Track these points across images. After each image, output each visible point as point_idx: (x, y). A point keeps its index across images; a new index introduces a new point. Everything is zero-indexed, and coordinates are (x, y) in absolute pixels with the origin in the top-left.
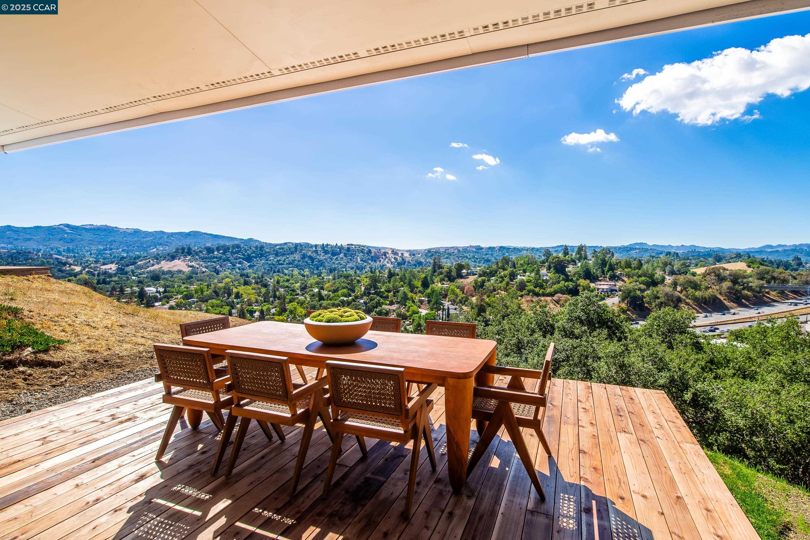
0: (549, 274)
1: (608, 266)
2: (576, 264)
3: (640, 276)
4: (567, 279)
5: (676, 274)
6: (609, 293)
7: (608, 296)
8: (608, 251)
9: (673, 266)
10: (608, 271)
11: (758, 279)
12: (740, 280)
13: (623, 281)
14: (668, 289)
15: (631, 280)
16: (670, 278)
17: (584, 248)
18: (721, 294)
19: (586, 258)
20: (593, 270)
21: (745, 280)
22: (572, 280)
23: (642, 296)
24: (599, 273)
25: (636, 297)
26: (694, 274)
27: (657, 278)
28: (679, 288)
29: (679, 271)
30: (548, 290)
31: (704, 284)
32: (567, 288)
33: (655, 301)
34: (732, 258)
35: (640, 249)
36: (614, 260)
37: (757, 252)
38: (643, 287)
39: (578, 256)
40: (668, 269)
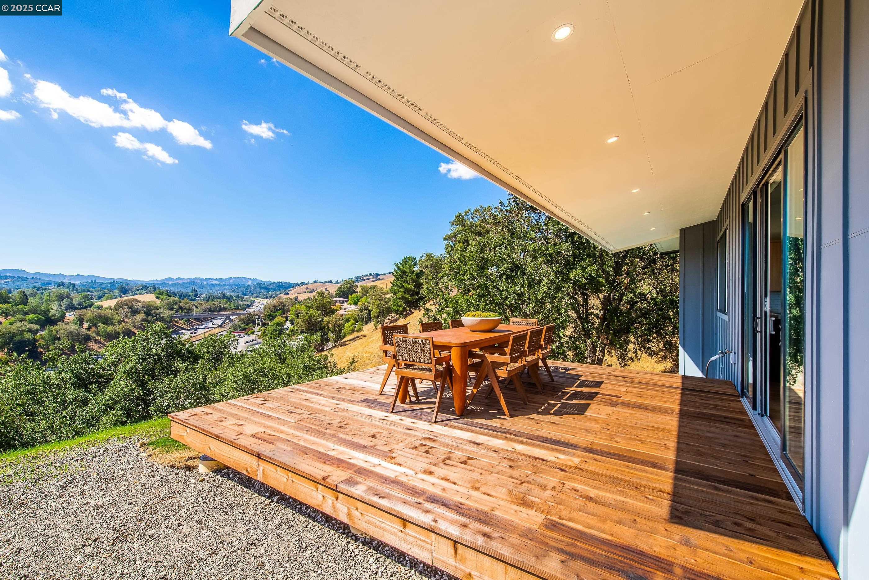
3: (27, 314)
5: (76, 309)
9: (72, 300)
11: (168, 309)
12: (152, 312)
14: (73, 327)
15: (12, 319)
16: (72, 313)
18: (135, 327)
21: (157, 311)
23: (34, 338)
25: (24, 341)
26: (100, 307)
27: (53, 315)
28: (86, 325)
29: (80, 304)
31: (117, 318)
33: (54, 344)
34: (138, 290)
37: (160, 284)
38: (33, 327)
40: (65, 302)
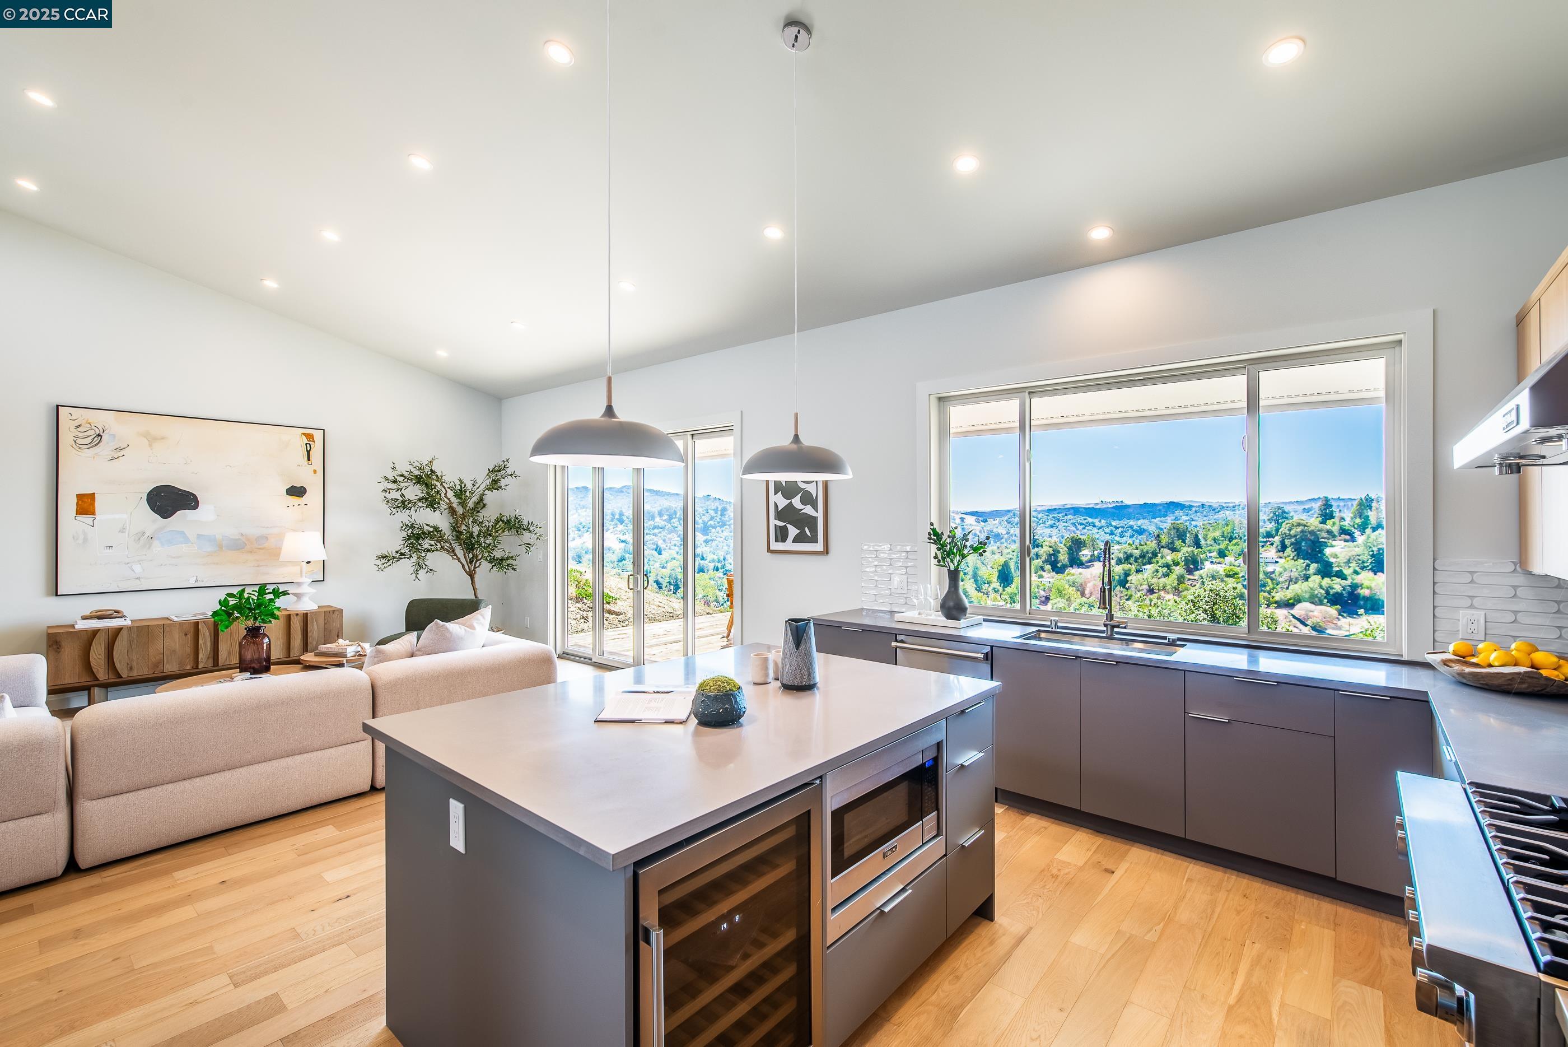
0: (1281, 561)
2: (1353, 539)
4: (1326, 570)
17: (1374, 504)
22: (1340, 575)
30: (1278, 596)
32: (1327, 593)
39: (1358, 521)
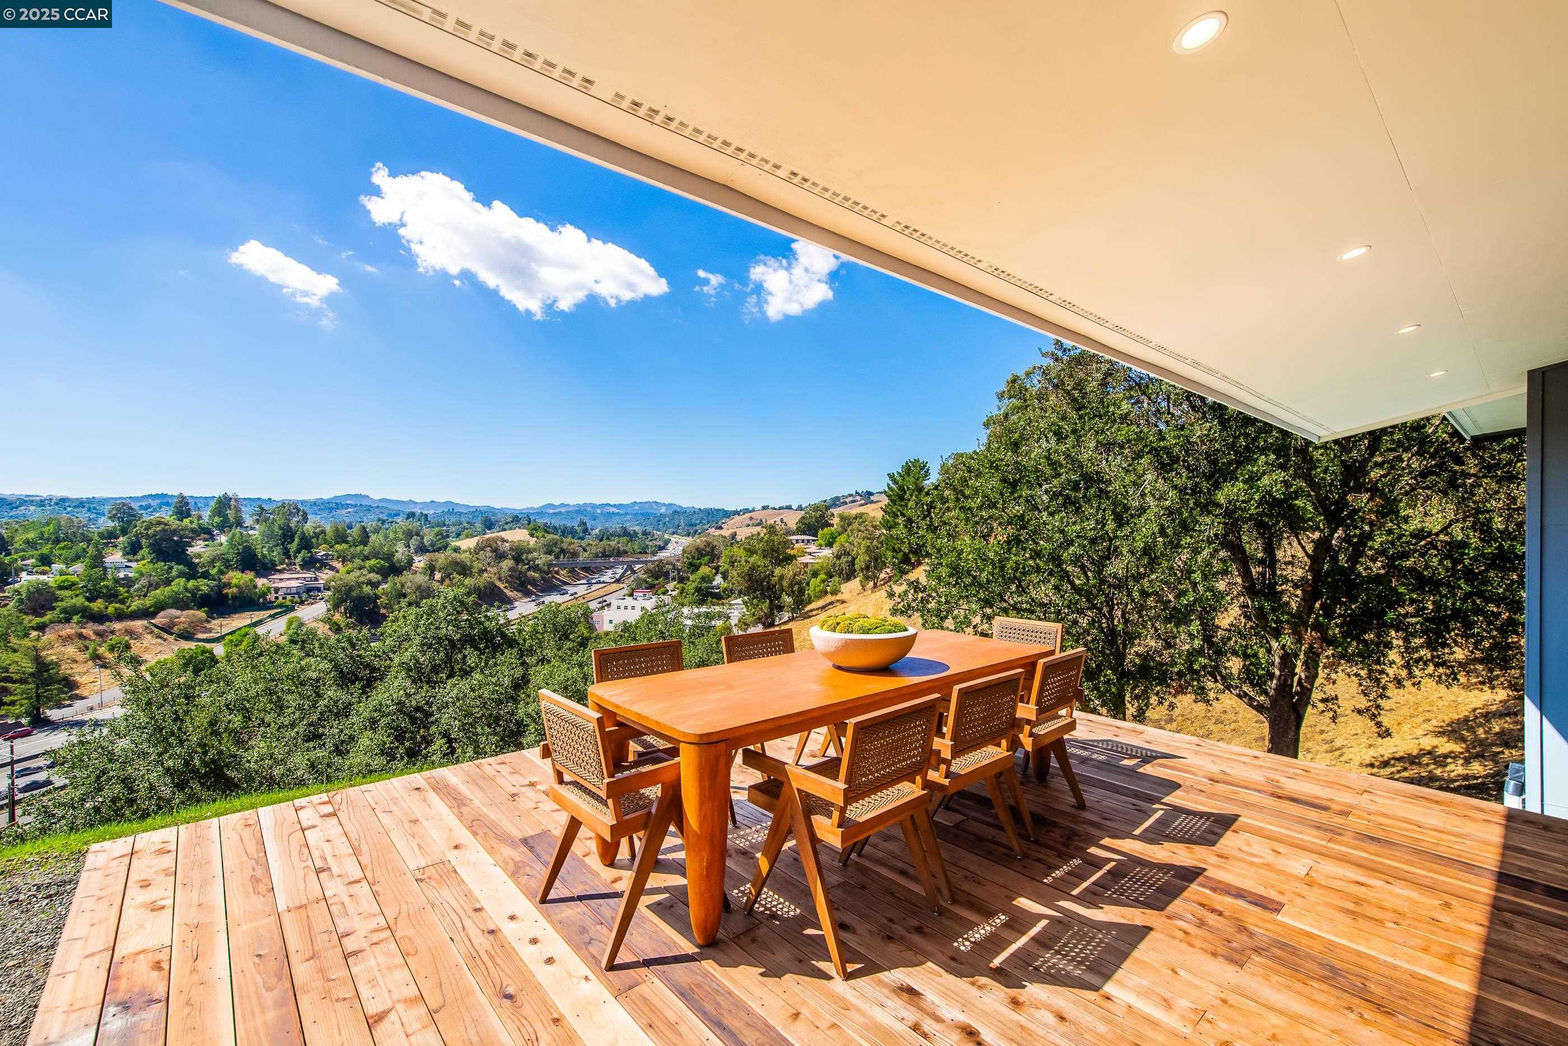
0: (133, 565)
1: (297, 540)
2: (212, 538)
3: (367, 558)
4: (192, 571)
5: (428, 551)
6: (304, 596)
7: (302, 603)
8: (293, 509)
9: (422, 538)
10: (299, 551)
11: (546, 553)
12: (524, 557)
13: (332, 568)
14: (421, 579)
15: (350, 566)
16: (421, 558)
17: (232, 503)
18: (500, 579)
19: (239, 523)
20: (262, 550)
21: (530, 556)
22: (206, 575)
23: (375, 594)
24: (276, 555)
25: (364, 598)
26: (457, 550)
27: (398, 560)
28: (438, 576)
29: (432, 545)
30: (136, 604)
31: (477, 565)
32: (194, 595)
33: (399, 602)
34: (507, 523)
35: (356, 506)
36: (309, 527)
37: (537, 513)
38: (375, 577)
39: (217, 519)
40: (414, 542)
